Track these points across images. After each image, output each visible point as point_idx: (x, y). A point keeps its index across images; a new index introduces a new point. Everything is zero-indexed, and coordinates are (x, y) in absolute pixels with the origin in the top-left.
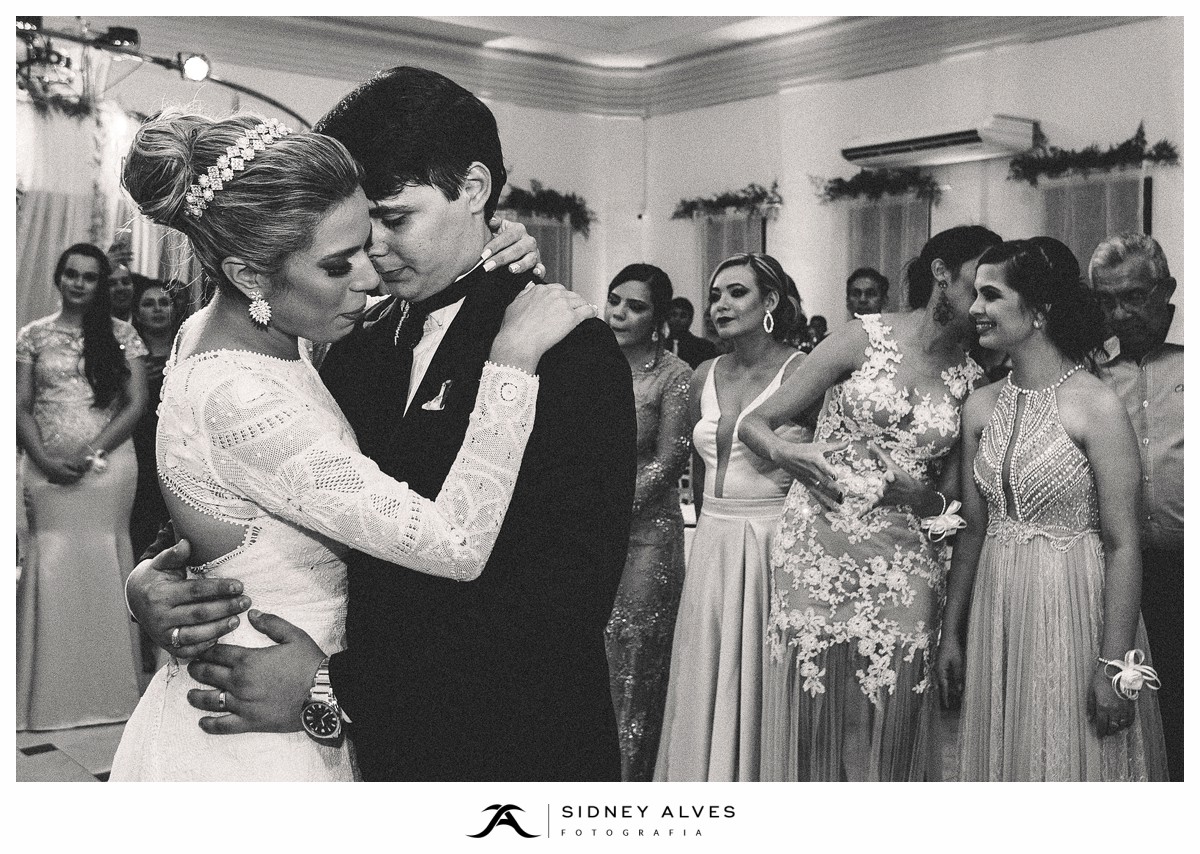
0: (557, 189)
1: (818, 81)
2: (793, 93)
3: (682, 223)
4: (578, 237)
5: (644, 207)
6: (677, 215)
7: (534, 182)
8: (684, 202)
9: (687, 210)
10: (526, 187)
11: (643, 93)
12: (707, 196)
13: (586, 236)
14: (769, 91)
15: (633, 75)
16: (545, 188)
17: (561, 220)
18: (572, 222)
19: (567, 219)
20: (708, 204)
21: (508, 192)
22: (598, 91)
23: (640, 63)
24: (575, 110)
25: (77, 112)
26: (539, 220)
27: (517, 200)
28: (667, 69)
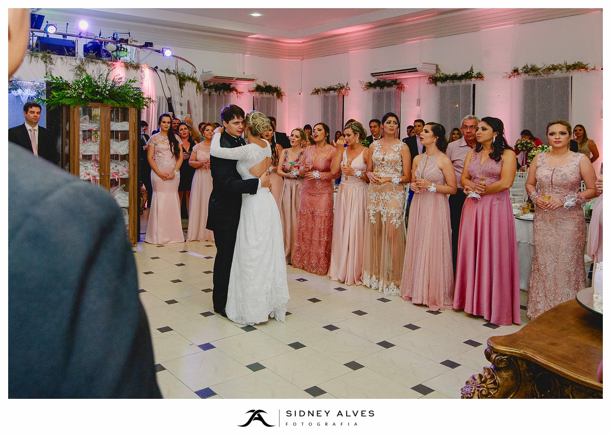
0: (271, 85)
1: (363, 49)
2: (353, 53)
3: (315, 96)
4: (279, 101)
5: (301, 90)
6: (313, 93)
7: (264, 82)
8: (315, 89)
9: (317, 91)
10: (262, 85)
11: (301, 51)
12: (323, 87)
13: (281, 100)
15: (298, 45)
16: (268, 85)
17: (273, 95)
18: (277, 95)
19: (275, 94)
20: (324, 90)
21: (255, 86)
22: (286, 51)
23: (300, 41)
24: (278, 57)
25: (136, 68)
26: (266, 95)
27: (259, 89)
28: (310, 43)
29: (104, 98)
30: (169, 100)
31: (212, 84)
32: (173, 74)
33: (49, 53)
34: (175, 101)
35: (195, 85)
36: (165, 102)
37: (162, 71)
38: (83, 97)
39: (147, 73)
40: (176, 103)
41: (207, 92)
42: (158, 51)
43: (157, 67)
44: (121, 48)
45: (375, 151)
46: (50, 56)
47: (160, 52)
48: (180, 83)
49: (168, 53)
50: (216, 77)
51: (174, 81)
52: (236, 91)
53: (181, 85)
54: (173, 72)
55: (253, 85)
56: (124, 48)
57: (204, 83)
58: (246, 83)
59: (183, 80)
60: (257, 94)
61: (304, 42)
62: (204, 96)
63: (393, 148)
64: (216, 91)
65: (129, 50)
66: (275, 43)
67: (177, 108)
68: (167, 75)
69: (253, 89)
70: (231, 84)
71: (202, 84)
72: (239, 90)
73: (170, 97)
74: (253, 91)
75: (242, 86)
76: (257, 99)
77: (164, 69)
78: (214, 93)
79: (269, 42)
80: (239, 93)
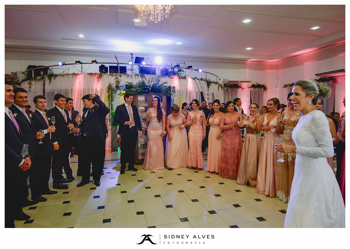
0: (261, 84)
1: (312, 61)
2: (306, 64)
3: (285, 88)
4: (265, 92)
5: (277, 86)
6: (284, 87)
7: (256, 83)
8: (285, 85)
9: (286, 86)
10: (255, 84)
11: (277, 66)
12: (289, 84)
13: (266, 92)
14: (302, 64)
15: (276, 63)
16: (259, 84)
17: (261, 89)
18: (263, 89)
20: (290, 85)
21: (252, 85)
22: (269, 66)
23: (277, 61)
24: (264, 70)
25: (184, 78)
26: (257, 89)
27: (253, 86)
28: (282, 61)
29: (149, 91)
30: (202, 93)
31: (228, 85)
32: (204, 80)
33: (143, 74)
34: (204, 93)
35: (217, 86)
36: (199, 94)
37: (198, 79)
38: (139, 91)
39: (190, 81)
40: (205, 94)
41: (226, 88)
42: (196, 70)
43: (196, 78)
44: (181, 70)
45: (285, 116)
46: (144, 75)
47: (197, 70)
48: (207, 85)
49: (200, 70)
50: (229, 81)
51: (204, 84)
52: (241, 87)
53: (208, 86)
54: (204, 79)
55: (250, 84)
56: (182, 70)
57: (224, 85)
58: (246, 84)
59: (209, 83)
60: (252, 89)
61: (279, 61)
62: (224, 91)
63: (296, 113)
64: (230, 88)
65: (185, 71)
66: (263, 63)
67: (206, 97)
68: (200, 81)
69: (250, 86)
70: (238, 84)
71: (223, 85)
72: (243, 87)
73: (202, 91)
74: (250, 87)
75: (244, 85)
76: (253, 91)
77: (199, 78)
78: (229, 89)
79: (259, 62)
80: (243, 88)
